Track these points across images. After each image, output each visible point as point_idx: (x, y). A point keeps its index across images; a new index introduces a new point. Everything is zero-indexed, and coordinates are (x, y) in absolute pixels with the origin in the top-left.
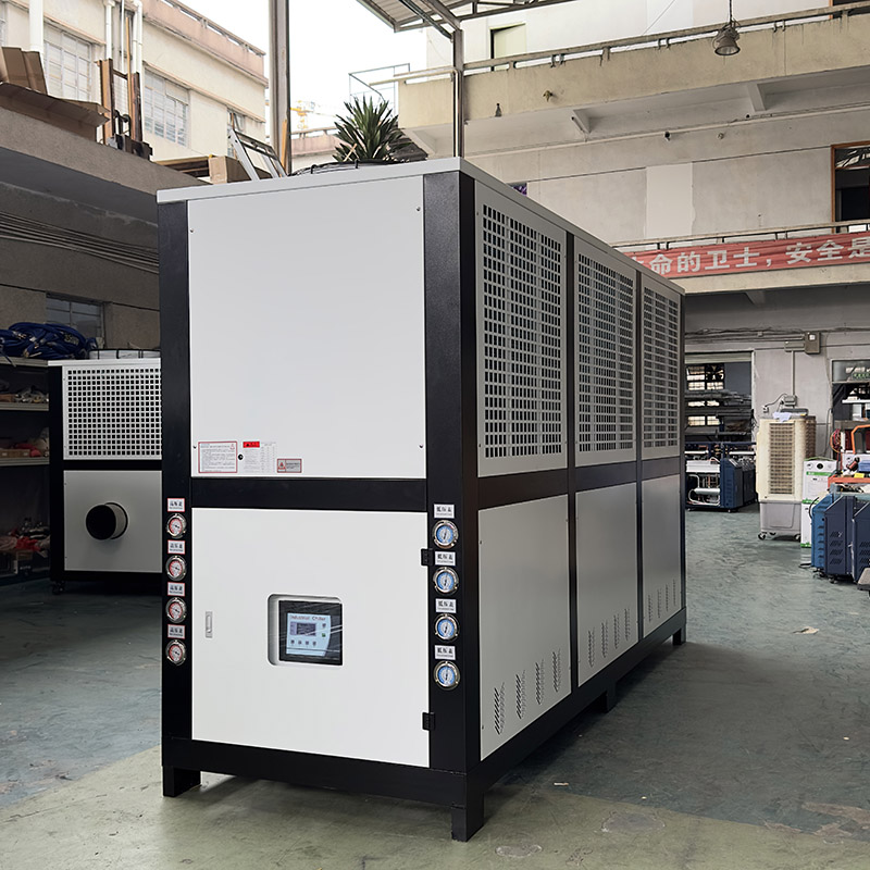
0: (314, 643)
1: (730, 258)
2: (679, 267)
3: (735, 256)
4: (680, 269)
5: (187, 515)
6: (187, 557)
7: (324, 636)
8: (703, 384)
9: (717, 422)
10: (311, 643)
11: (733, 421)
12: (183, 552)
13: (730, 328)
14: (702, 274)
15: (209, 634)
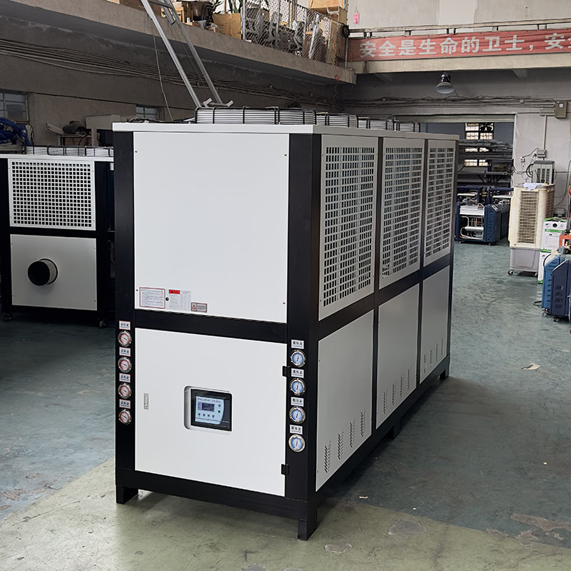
0: (213, 416)
1: (502, 43)
2: (463, 48)
3: (506, 42)
4: (463, 50)
5: (132, 333)
6: (132, 358)
7: (219, 412)
8: (477, 134)
9: (486, 164)
10: (211, 416)
11: (499, 163)
12: (129, 355)
13: (499, 96)
14: (480, 55)
15: (146, 407)
